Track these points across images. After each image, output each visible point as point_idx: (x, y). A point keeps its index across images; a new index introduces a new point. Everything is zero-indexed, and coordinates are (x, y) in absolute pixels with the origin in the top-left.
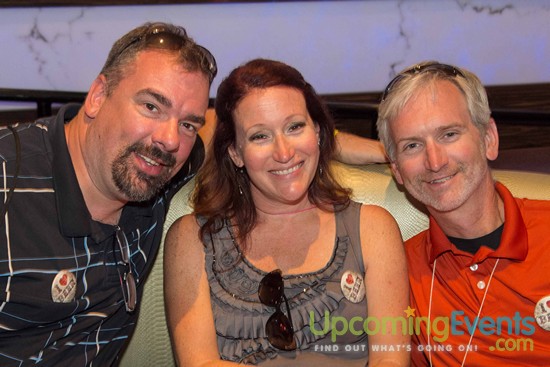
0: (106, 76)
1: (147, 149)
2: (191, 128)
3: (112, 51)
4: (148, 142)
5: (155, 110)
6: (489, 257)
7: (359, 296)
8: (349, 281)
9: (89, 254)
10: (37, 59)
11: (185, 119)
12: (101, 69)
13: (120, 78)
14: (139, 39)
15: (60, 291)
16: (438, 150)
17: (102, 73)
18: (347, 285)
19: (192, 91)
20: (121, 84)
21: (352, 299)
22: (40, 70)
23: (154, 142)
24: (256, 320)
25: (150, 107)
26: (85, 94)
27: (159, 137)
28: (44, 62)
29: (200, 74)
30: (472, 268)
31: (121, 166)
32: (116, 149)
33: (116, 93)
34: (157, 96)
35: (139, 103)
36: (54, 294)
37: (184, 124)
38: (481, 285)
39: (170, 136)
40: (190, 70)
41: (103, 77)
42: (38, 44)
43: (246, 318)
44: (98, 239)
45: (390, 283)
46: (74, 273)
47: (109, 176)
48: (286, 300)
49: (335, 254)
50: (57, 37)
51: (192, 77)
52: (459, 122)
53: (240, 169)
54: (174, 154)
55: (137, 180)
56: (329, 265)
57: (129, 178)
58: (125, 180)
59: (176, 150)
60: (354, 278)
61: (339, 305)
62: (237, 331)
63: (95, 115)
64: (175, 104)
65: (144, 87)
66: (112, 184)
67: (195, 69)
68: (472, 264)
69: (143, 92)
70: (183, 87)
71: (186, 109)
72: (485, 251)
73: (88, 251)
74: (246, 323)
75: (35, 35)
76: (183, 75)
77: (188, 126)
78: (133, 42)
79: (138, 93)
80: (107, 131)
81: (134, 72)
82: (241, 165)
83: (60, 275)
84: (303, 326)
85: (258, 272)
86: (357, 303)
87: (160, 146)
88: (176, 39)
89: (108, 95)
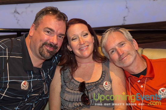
0: (35, 24)
1: (48, 44)
2: (61, 37)
3: (36, 16)
4: (49, 42)
5: (50, 33)
6: (143, 78)
7: (109, 89)
8: (106, 84)
9: (33, 76)
10: (17, 19)
11: (59, 35)
12: (33, 22)
13: (39, 24)
14: (44, 12)
15: (24, 86)
16: (120, 49)
17: (33, 23)
18: (105, 85)
19: (60, 26)
20: (39, 26)
21: (107, 90)
22: (18, 23)
23: (50, 42)
24: (78, 96)
25: (48, 32)
26: (29, 29)
27: (51, 41)
28: (19, 20)
29: (62, 21)
30: (138, 82)
31: (41, 49)
32: (39, 44)
33: (38, 29)
34: (50, 29)
35: (45, 31)
36: (22, 87)
37: (59, 36)
38: (142, 86)
39: (55, 41)
40: (59, 20)
41: (34, 24)
42: (17, 15)
43: (75, 96)
44: (35, 72)
45: (119, 84)
46: (28, 82)
47: (38, 52)
48: (87, 90)
49: (102, 76)
50: (22, 13)
51: (60, 22)
52: (124, 40)
53: (71, 52)
54: (57, 45)
55: (47, 53)
56: (100, 79)
57: (44, 52)
58: (43, 53)
59: (57, 44)
60: (108, 83)
61: (103, 92)
62: (72, 99)
63: (32, 35)
64: (55, 31)
65: (46, 27)
66: (39, 55)
67: (61, 20)
68: (138, 80)
69: (45, 28)
70: (57, 25)
71: (59, 32)
72: (142, 76)
73: (32, 75)
74: (75, 97)
75: (16, 12)
76: (57, 22)
77: (60, 37)
78: (42, 13)
79: (44, 28)
80: (36, 40)
81: (43, 22)
82: (71, 50)
83: (24, 82)
84: (92, 98)
85: (78, 82)
86: (109, 91)
87: (52, 43)
88: (55, 11)
89: (36, 29)
